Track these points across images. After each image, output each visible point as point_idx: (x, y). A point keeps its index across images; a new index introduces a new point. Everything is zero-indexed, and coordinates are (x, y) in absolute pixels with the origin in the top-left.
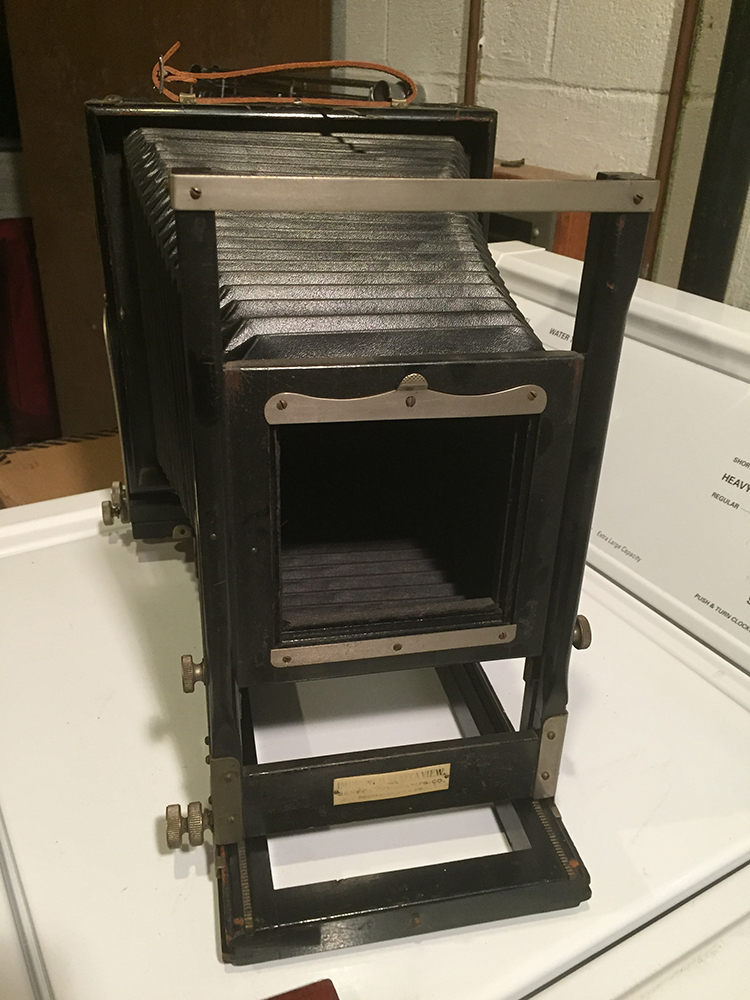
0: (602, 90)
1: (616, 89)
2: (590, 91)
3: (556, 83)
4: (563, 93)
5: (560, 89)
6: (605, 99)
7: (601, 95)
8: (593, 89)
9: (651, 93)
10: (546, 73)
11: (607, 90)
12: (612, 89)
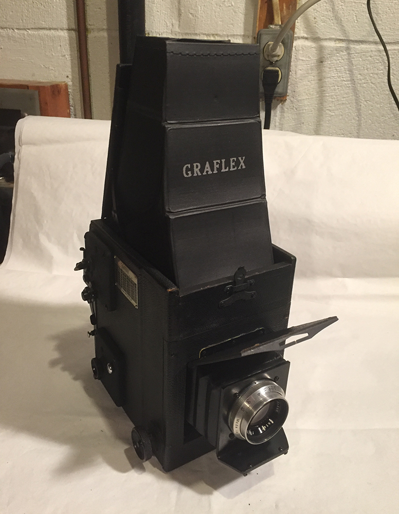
0: (25, 29)
1: (35, 29)
7: (25, 33)
8: (18, 29)
9: (61, 29)
11: (28, 29)
12: (32, 28)
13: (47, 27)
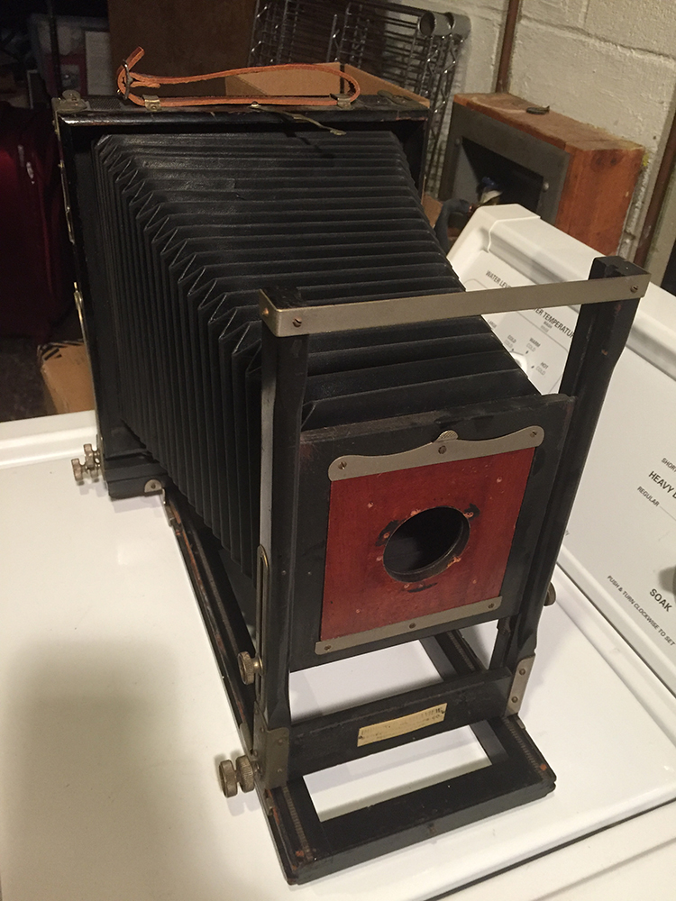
0: (630, 48)
1: (642, 50)
2: (618, 47)
3: (589, 35)
4: (594, 45)
5: (592, 41)
6: (631, 58)
7: (628, 53)
8: (621, 46)
10: (580, 23)
11: (634, 49)
12: (638, 49)
13: (657, 50)
